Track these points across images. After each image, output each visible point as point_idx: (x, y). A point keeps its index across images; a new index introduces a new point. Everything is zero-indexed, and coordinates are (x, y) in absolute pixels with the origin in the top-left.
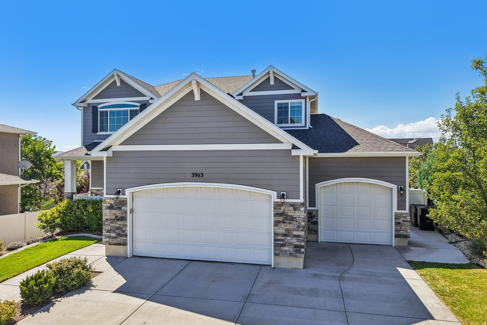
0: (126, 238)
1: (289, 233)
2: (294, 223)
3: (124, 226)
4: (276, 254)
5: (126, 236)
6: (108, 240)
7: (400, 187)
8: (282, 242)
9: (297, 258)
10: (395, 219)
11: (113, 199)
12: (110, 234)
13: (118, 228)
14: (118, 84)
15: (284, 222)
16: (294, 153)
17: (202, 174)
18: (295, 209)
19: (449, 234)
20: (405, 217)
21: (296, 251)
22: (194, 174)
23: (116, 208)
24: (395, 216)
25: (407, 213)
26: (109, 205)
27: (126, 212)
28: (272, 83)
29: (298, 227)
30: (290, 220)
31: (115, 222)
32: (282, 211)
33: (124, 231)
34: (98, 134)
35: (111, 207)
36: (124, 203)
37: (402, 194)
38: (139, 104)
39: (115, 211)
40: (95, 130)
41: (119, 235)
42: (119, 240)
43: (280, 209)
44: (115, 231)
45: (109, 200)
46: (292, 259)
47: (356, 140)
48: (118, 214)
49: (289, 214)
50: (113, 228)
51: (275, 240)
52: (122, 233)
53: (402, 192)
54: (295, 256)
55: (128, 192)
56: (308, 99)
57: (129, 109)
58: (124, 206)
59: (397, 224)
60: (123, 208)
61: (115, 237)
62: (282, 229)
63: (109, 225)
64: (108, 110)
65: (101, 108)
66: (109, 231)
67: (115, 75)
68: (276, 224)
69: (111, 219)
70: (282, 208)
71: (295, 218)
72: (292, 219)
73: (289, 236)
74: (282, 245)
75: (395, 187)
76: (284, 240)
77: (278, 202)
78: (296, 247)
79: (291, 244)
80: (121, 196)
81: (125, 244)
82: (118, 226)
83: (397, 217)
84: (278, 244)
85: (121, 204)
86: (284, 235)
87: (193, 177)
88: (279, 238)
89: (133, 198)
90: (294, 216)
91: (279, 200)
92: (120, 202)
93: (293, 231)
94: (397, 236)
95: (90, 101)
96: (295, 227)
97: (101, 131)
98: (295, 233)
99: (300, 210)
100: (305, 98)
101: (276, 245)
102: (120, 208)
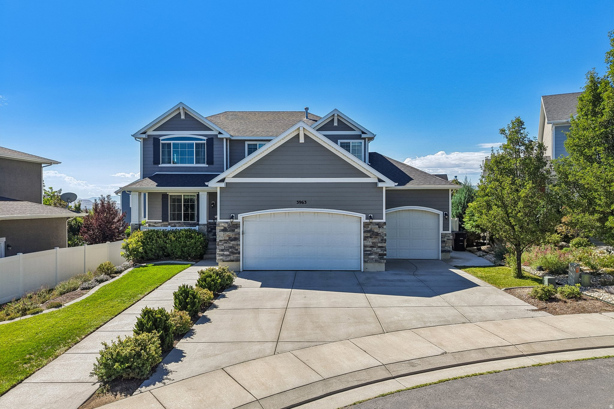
0: (239, 255)
1: (374, 245)
2: (378, 237)
3: (237, 245)
4: (365, 262)
5: (239, 253)
6: (221, 257)
7: (445, 213)
8: (369, 252)
9: (380, 264)
10: (441, 238)
11: (227, 223)
12: (223, 252)
13: (231, 247)
14: (183, 117)
15: (371, 237)
16: (380, 185)
17: (305, 201)
18: (379, 227)
19: (477, 252)
20: (449, 236)
21: (380, 258)
22: (299, 202)
23: (230, 230)
24: (442, 235)
25: (450, 233)
26: (222, 228)
27: (239, 234)
28: (336, 124)
29: (382, 240)
30: (376, 235)
31: (228, 242)
32: (370, 229)
33: (237, 250)
34: (159, 166)
35: (225, 230)
36: (237, 226)
37: (446, 218)
38: (205, 138)
39: (229, 233)
40: (156, 162)
41: (232, 253)
42: (232, 257)
43: (368, 227)
44: (228, 250)
45: (223, 224)
46: (377, 264)
47: (410, 176)
48: (231, 236)
49: (375, 231)
50: (227, 247)
51: (364, 251)
52: (235, 251)
53: (447, 217)
54: (380, 262)
55: (240, 216)
56: (367, 140)
57: (194, 142)
58: (237, 229)
59: (443, 242)
60: (236, 230)
61: (229, 255)
62: (369, 242)
63: (223, 245)
64: (172, 142)
65: (162, 140)
66: (222, 250)
67: (181, 108)
68: (365, 238)
69: (225, 240)
70: (370, 226)
71: (379, 234)
72: (377, 234)
73: (375, 247)
74: (370, 254)
75: (441, 213)
76: (371, 250)
77: (367, 222)
78: (380, 255)
79: (376, 253)
80: (235, 221)
81: (238, 260)
82: (231, 245)
83: (443, 236)
84: (366, 253)
85: (234, 227)
86: (371, 247)
87: (298, 203)
88: (368, 249)
89: (243, 222)
90: (379, 232)
91: (368, 221)
92: (233, 225)
93: (378, 243)
94: (442, 251)
95: (151, 132)
96: (380, 240)
97: (163, 163)
98: (379, 245)
99: (383, 227)
100: (364, 139)
101: (365, 255)
102: (233, 231)
